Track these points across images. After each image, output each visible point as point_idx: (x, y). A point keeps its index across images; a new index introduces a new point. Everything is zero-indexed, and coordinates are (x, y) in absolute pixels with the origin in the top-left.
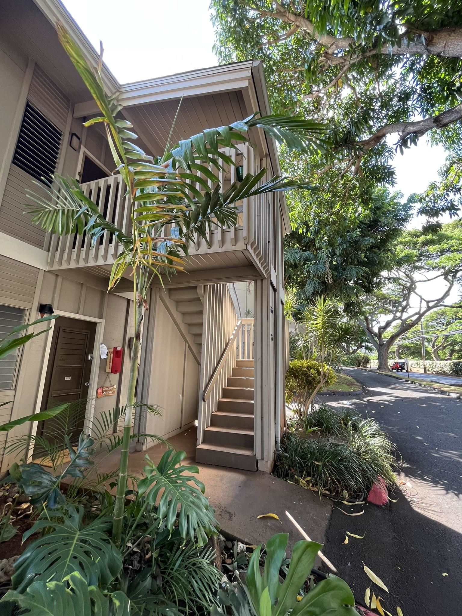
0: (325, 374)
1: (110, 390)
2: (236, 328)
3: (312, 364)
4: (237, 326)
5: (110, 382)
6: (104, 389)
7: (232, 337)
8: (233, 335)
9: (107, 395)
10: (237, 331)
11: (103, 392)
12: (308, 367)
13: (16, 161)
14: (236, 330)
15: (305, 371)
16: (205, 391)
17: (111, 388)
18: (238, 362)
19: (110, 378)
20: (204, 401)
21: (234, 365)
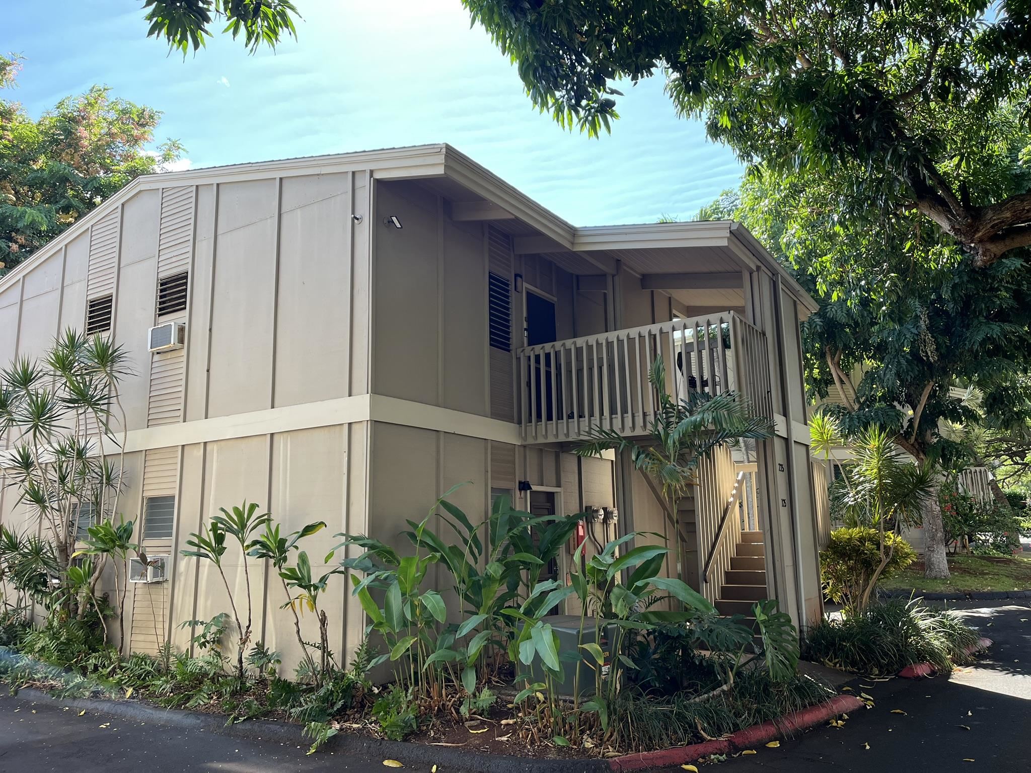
0: (887, 548)
2: (736, 485)
3: (869, 534)
4: (738, 482)
7: (731, 500)
8: (733, 496)
10: (739, 489)
12: (862, 540)
13: (492, 341)
14: (736, 488)
15: (855, 545)
16: (706, 570)
18: (743, 535)
20: (706, 582)
21: (738, 539)
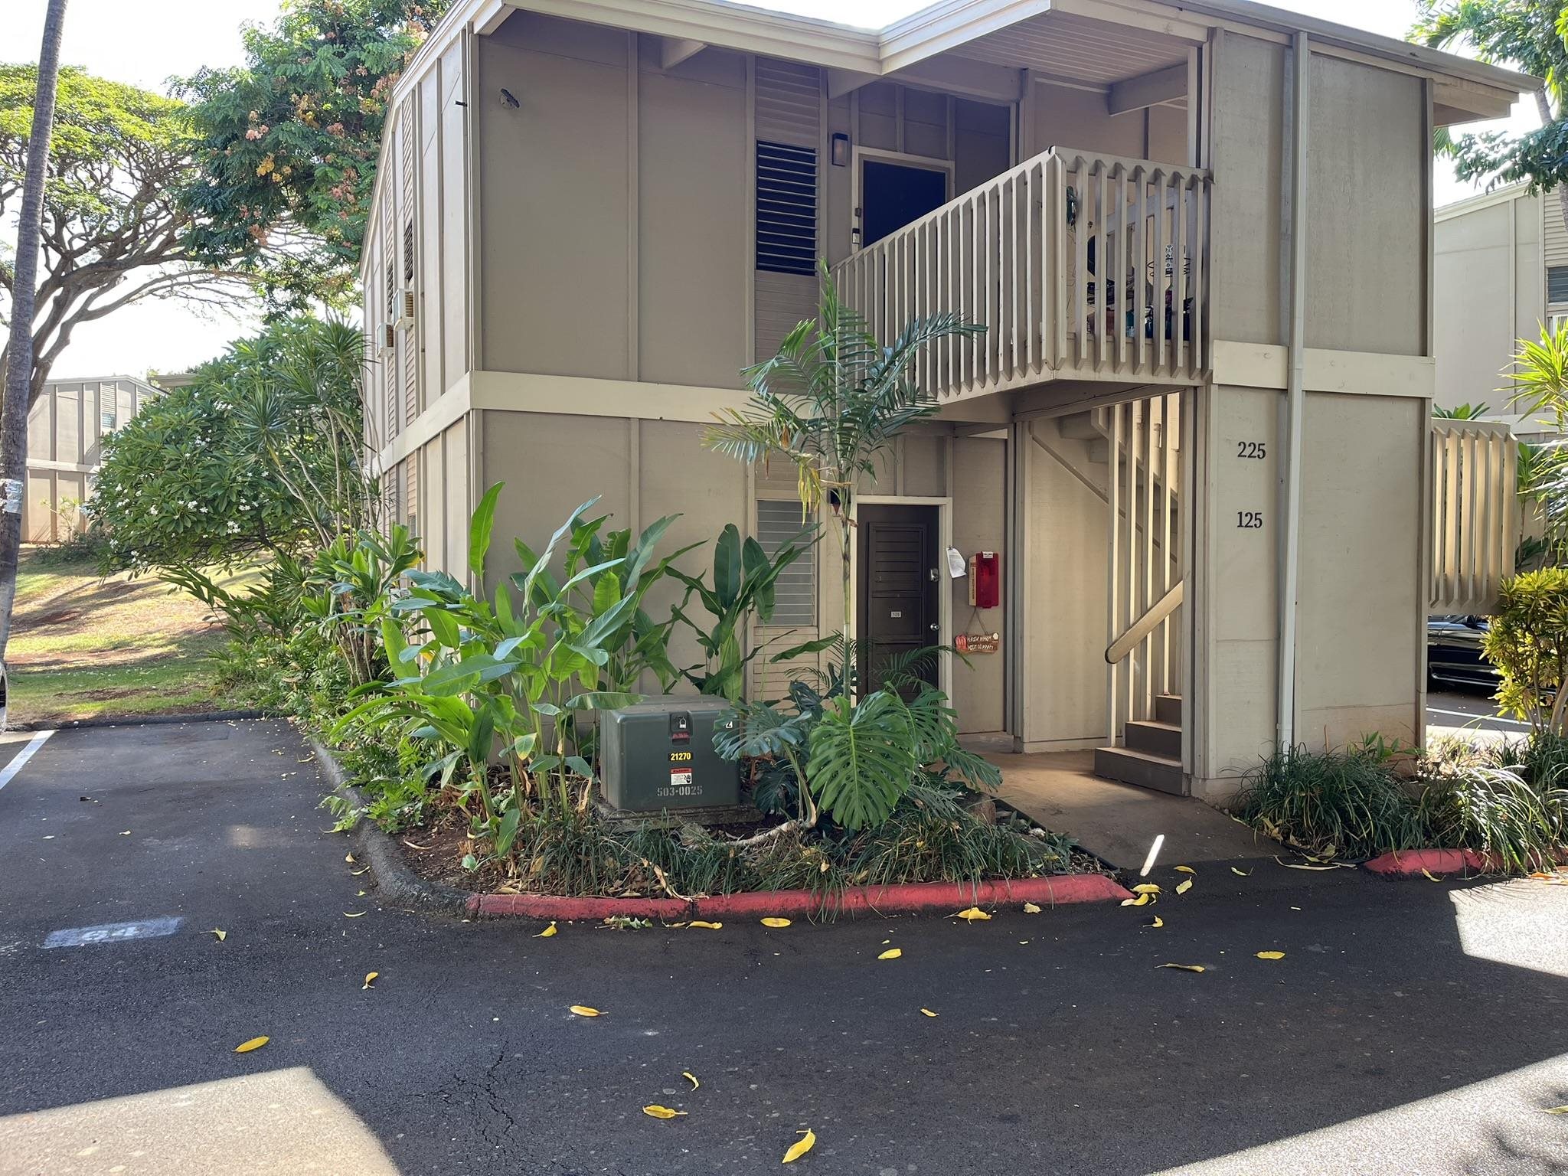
1: (984, 643)
5: (982, 625)
6: (970, 640)
9: (980, 652)
11: (968, 644)
13: (763, 263)
17: (986, 639)
19: (981, 616)
20: (1109, 662)
